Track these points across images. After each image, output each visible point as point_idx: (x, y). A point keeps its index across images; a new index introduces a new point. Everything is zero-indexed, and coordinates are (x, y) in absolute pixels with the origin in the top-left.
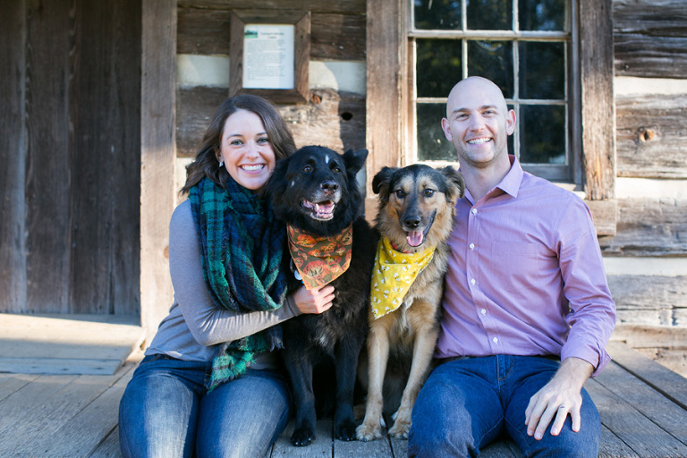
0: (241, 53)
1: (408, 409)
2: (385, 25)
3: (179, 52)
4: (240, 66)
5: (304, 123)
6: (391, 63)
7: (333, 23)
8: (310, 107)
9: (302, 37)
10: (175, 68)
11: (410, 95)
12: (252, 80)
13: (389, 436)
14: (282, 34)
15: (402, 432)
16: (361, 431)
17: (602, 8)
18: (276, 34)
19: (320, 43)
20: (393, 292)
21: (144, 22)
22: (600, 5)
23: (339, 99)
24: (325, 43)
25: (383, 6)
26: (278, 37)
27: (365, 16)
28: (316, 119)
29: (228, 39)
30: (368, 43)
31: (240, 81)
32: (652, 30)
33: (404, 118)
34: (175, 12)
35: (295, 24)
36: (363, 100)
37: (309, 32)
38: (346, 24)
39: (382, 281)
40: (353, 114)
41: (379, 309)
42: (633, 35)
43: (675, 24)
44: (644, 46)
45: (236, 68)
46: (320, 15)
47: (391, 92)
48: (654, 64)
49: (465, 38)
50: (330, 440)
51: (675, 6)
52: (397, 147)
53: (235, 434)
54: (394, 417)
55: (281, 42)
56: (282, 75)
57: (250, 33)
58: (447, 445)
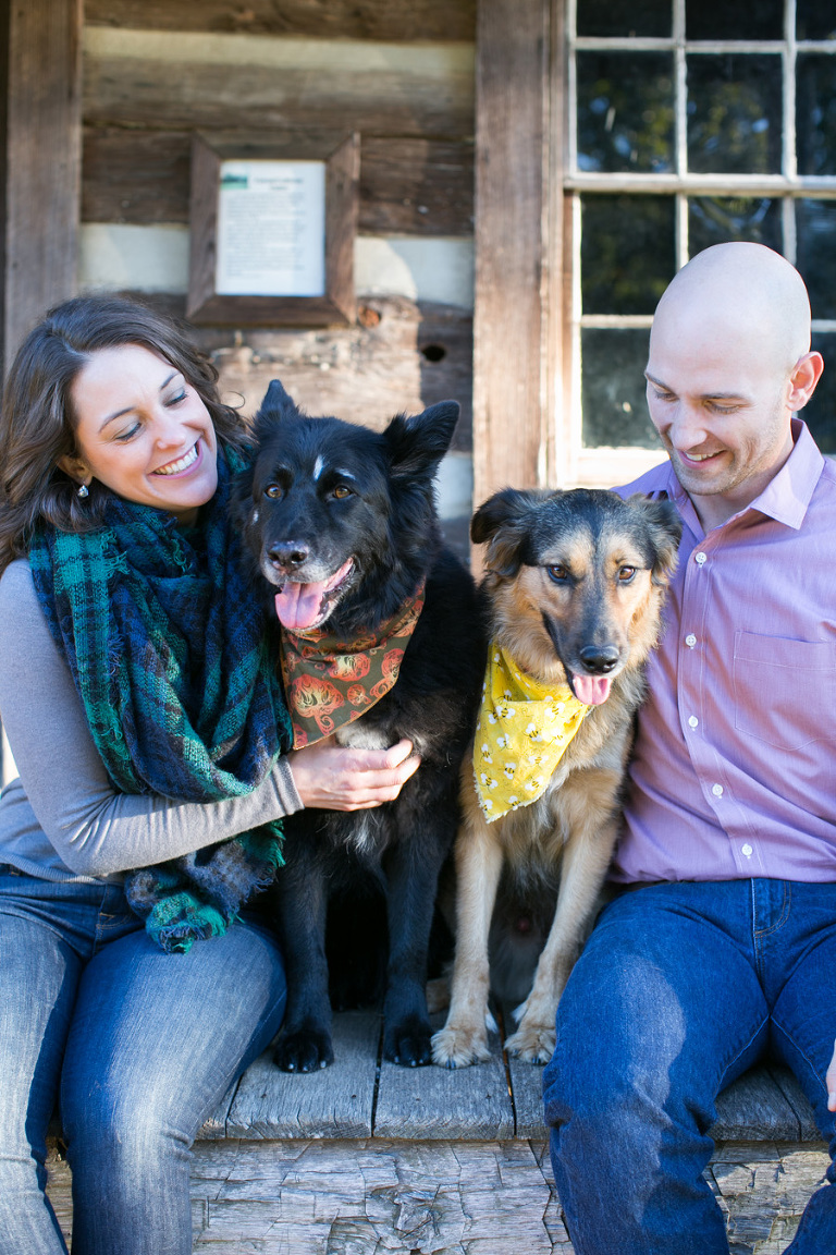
0: (212, 221)
1: (549, 998)
2: (514, 160)
3: (87, 216)
4: (212, 247)
5: (343, 368)
6: (526, 244)
7: (404, 158)
8: (356, 334)
9: (340, 187)
10: (75, 251)
11: (566, 310)
12: (237, 278)
13: (506, 1055)
14: (298, 181)
15: (536, 1048)
16: (445, 1044)
18: (287, 181)
19: (378, 200)
20: (525, 766)
21: (12, 155)
23: (418, 318)
24: (389, 201)
25: (511, 123)
26: (292, 188)
27: (473, 145)
28: (370, 360)
29: (185, 191)
30: (479, 200)
31: (212, 280)
33: (553, 358)
34: (76, 133)
35: (326, 158)
36: (468, 321)
37: (355, 175)
38: (432, 160)
39: (500, 741)
40: (448, 348)
41: (494, 800)
45: (204, 250)
46: (379, 142)
47: (527, 302)
49: (682, 191)
50: (372, 1063)
52: (539, 418)
53: (148, 1055)
54: (519, 1014)
55: (297, 198)
56: (298, 268)
57: (232, 180)
58: (640, 1103)
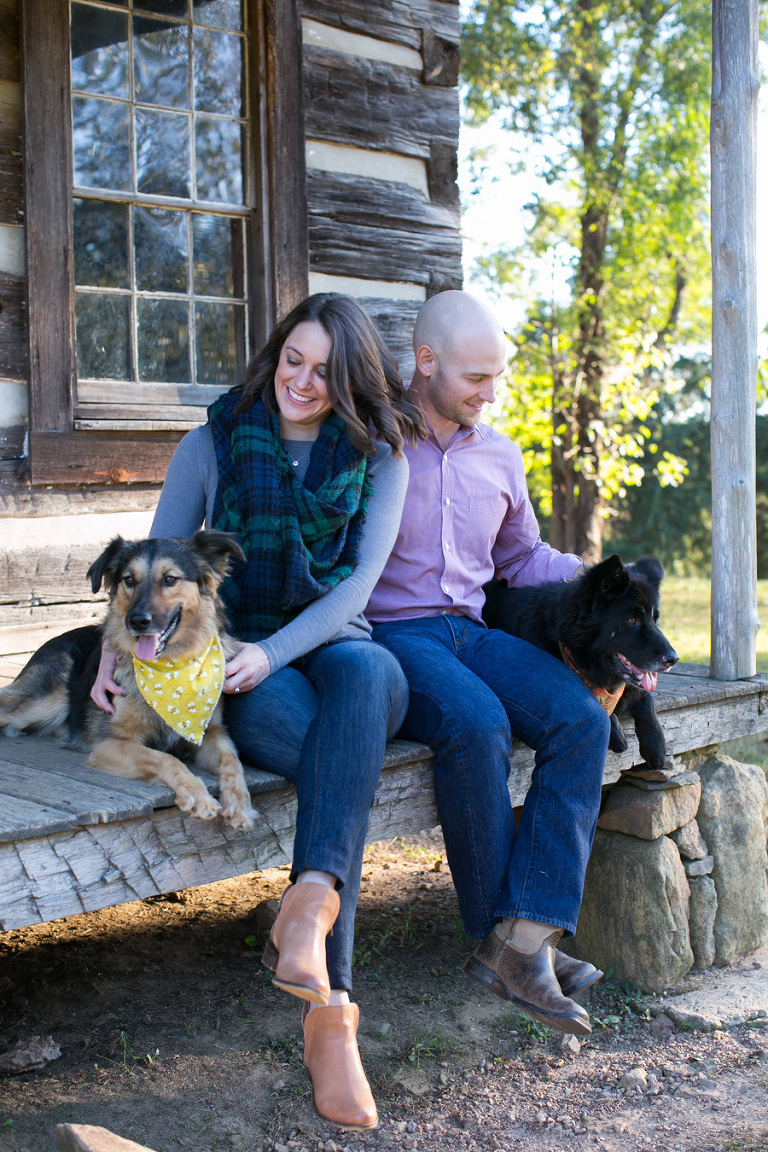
2: (49, 173)
6: (58, 233)
17: (296, 180)
22: (293, 175)
30: (29, 199)
32: (339, 213)
40: (5, 304)
42: (322, 218)
43: (361, 209)
44: (334, 233)
48: (343, 258)
51: (361, 186)
